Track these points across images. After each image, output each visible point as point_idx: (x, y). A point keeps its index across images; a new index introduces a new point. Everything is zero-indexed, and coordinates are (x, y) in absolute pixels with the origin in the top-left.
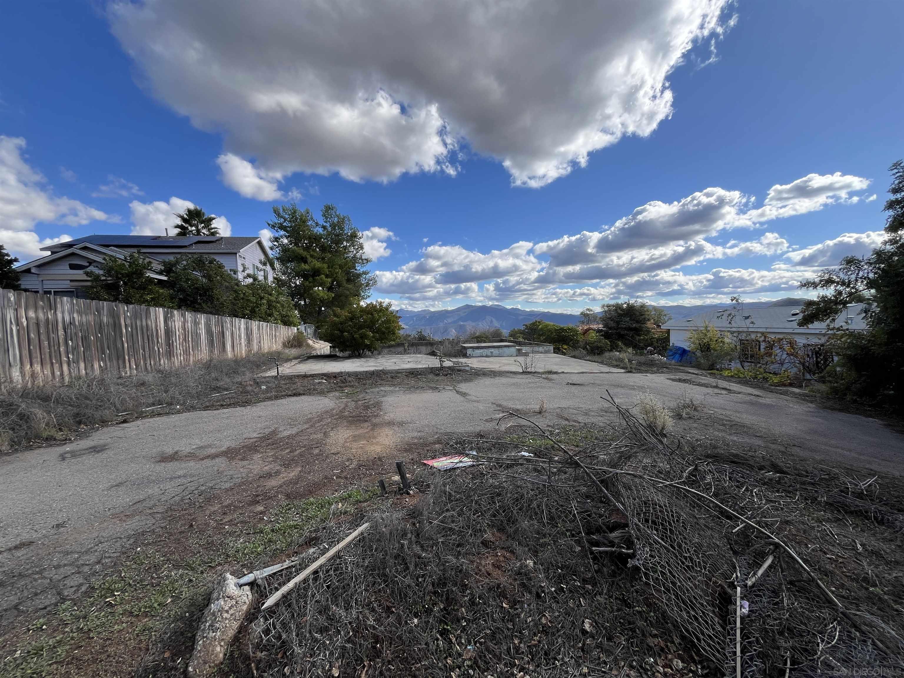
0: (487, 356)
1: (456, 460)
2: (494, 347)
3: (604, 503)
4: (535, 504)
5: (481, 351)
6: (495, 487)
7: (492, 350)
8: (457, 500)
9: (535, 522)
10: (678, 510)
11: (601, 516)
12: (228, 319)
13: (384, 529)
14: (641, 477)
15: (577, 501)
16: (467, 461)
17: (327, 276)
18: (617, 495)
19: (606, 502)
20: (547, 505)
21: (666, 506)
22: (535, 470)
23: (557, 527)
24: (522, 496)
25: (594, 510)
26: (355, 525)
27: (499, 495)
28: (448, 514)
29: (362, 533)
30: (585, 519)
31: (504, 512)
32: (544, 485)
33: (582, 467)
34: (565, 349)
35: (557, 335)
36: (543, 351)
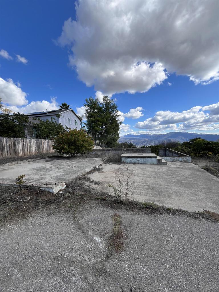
2: (140, 157)
5: (131, 159)
35: (205, 146)
36: (182, 161)
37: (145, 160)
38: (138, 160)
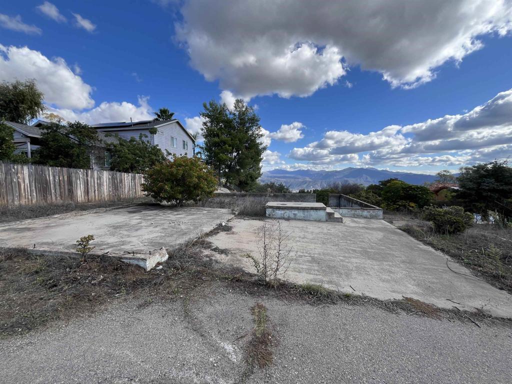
2: (297, 208)
5: (283, 212)
7: (296, 212)
34: (413, 207)
35: (405, 193)
36: (369, 216)
37: (306, 213)
38: (294, 214)
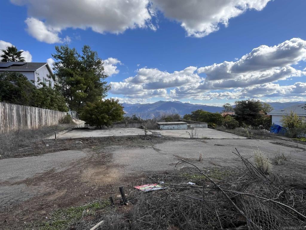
0: (171, 129)
1: (152, 186)
2: (175, 124)
3: (234, 211)
4: (195, 211)
5: (168, 126)
6: (174, 201)
7: (174, 126)
8: (152, 208)
9: (195, 221)
10: (274, 215)
11: (232, 218)
12: (29, 108)
13: (112, 224)
14: (253, 196)
15: (219, 210)
16: (158, 187)
17: (84, 84)
18: (241, 207)
19: (234, 210)
20: (202, 212)
21: (267, 213)
22: (196, 192)
23: (208, 224)
24: (188, 206)
25: (228, 214)
26: (96, 221)
27: (175, 206)
28: (147, 216)
29: (99, 226)
30: (223, 219)
31: (178, 215)
32: (201, 201)
33: (221, 191)
34: (214, 126)
37: (179, 126)
